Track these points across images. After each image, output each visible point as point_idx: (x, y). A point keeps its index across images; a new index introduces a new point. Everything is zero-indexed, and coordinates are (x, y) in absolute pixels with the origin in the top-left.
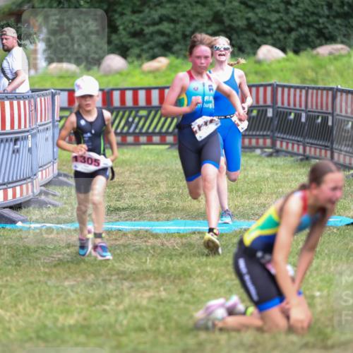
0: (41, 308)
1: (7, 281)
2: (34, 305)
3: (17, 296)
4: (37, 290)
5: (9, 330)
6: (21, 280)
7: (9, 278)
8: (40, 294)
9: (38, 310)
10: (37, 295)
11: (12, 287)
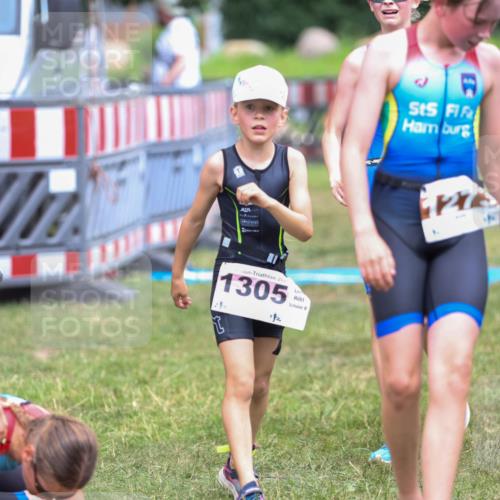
0: (213, 394)
1: (165, 356)
2: (204, 390)
3: (180, 376)
4: (208, 369)
5: (169, 425)
6: (185, 355)
7: (168, 352)
8: (212, 375)
9: (211, 397)
10: (207, 376)
11: (172, 364)
